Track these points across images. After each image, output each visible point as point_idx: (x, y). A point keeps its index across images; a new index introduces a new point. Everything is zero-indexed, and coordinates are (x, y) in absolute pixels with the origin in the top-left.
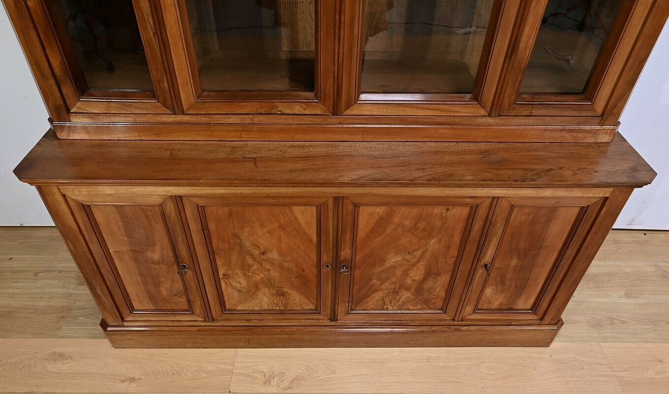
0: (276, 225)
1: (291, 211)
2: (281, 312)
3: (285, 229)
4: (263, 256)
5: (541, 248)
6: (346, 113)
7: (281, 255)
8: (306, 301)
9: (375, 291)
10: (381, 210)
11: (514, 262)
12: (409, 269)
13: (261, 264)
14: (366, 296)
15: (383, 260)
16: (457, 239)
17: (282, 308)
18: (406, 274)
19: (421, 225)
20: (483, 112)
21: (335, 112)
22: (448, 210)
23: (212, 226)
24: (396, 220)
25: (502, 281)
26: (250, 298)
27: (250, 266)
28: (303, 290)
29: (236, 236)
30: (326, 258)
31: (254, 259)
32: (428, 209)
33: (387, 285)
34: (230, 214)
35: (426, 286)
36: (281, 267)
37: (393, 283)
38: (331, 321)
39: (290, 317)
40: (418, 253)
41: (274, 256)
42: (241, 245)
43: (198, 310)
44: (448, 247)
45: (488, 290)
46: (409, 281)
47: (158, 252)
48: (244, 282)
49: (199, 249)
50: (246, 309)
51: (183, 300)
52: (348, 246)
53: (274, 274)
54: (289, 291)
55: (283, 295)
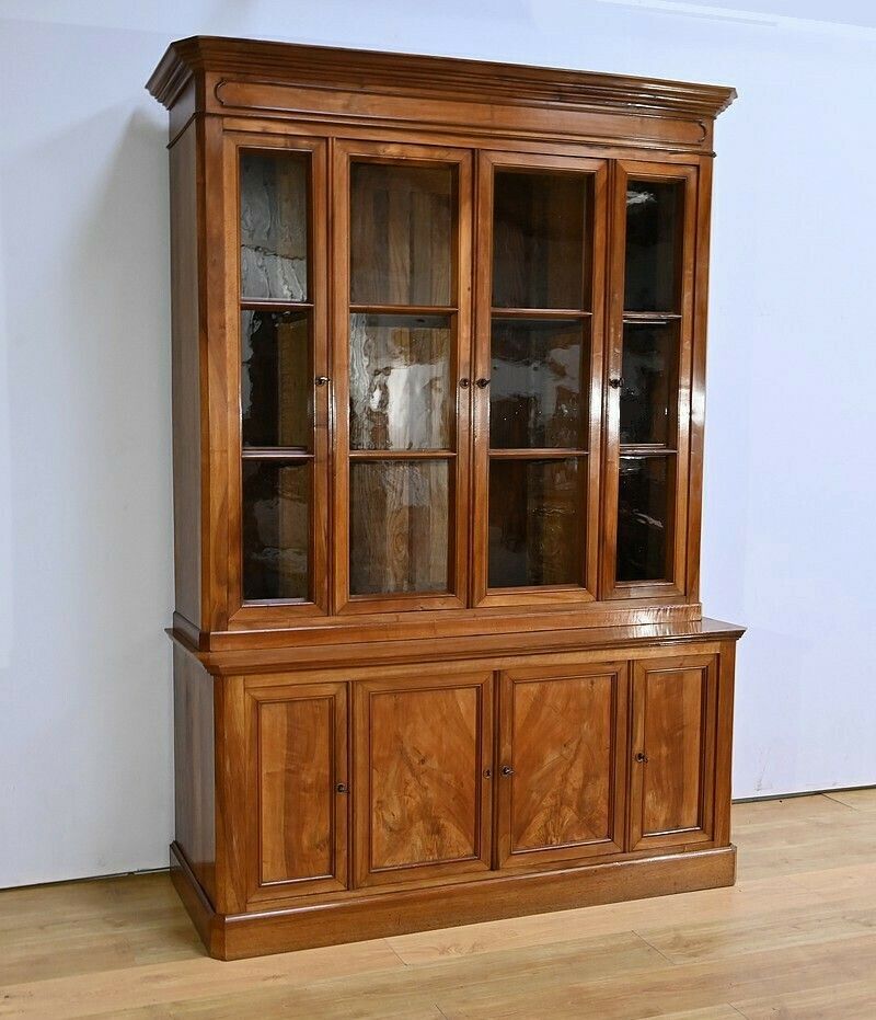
0: (439, 717)
1: (454, 697)
2: (437, 865)
3: (446, 722)
4: (422, 766)
5: (683, 727)
6: (479, 606)
7: (440, 763)
8: (463, 839)
9: (536, 812)
10: (534, 688)
11: (664, 750)
12: (568, 770)
13: (419, 779)
14: (528, 822)
15: (540, 760)
16: (606, 722)
17: (436, 857)
18: (565, 779)
19: (572, 705)
20: (591, 597)
22: (592, 683)
23: (377, 724)
24: (549, 700)
25: (659, 781)
26: (401, 843)
27: (407, 784)
28: (461, 820)
29: (398, 738)
30: (487, 761)
31: (413, 775)
32: (575, 684)
33: (548, 801)
34: (396, 706)
35: (587, 797)
36: (440, 781)
37: (554, 795)
38: (492, 869)
39: (445, 870)
40: (573, 746)
41: (433, 764)
42: (402, 751)
43: (341, 869)
44: (600, 736)
45: (649, 797)
46: (569, 791)
47: (313, 771)
48: (398, 813)
49: (360, 758)
50: (395, 863)
51: (325, 854)
52: (508, 737)
53: (431, 794)
54: (446, 823)
55: (439, 831)
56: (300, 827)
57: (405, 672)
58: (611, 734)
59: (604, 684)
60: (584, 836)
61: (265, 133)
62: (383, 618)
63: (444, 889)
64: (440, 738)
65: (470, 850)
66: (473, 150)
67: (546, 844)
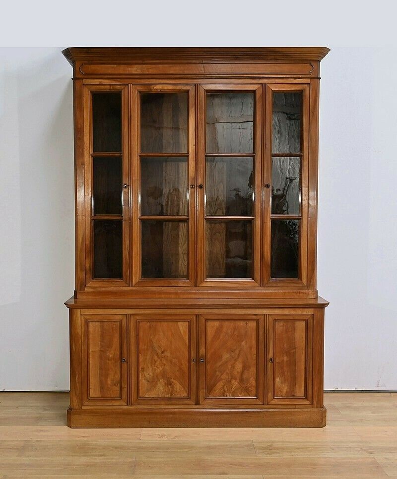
0: (170, 333)
1: (177, 325)
2: (169, 399)
3: (174, 336)
4: (162, 354)
5: (295, 348)
6: (200, 285)
7: (171, 354)
8: (182, 389)
9: (219, 381)
10: (217, 324)
11: (285, 358)
12: (234, 363)
13: (161, 360)
14: (215, 385)
15: (221, 357)
16: (254, 342)
17: (169, 395)
18: (233, 367)
19: (236, 333)
20: (257, 285)
21: (196, 285)
22: (246, 324)
23: (141, 334)
24: (224, 330)
25: (283, 373)
26: (153, 387)
27: (156, 362)
28: (181, 380)
29: (151, 341)
30: (193, 354)
31: (158, 357)
32: (238, 323)
33: (224, 376)
34: (150, 327)
35: (244, 377)
36: (171, 361)
37: (227, 374)
38: (196, 404)
39: (173, 402)
40: (237, 352)
41: (168, 354)
42: (153, 347)
43: (124, 396)
44: (251, 348)
45: (278, 380)
46: (235, 373)
47: (112, 352)
48: (151, 374)
49: (133, 348)
50: (150, 396)
51: (117, 388)
52: (204, 345)
53: (167, 368)
54: (174, 381)
55: (171, 384)
56: (107, 376)
57: (153, 312)
58: (257, 348)
59: (253, 325)
60: (243, 394)
61: (100, 84)
62: (154, 289)
63: (172, 410)
64: (171, 343)
65: (185, 394)
66: (195, 84)
67: (224, 396)
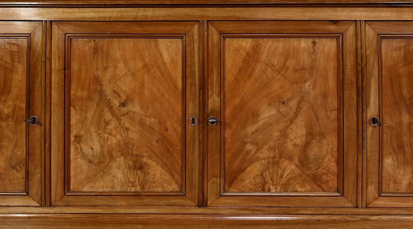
0: (140, 64)
1: (157, 46)
3: (149, 71)
4: (122, 109)
7: (142, 107)
8: (168, 177)
9: (251, 162)
12: (287, 127)
13: (119, 120)
14: (242, 170)
15: (255, 115)
16: (332, 83)
18: (284, 134)
19: (291, 64)
23: (75, 66)
24: (264, 57)
25: (401, 147)
26: (101, 173)
27: (107, 123)
28: (165, 160)
29: (97, 80)
30: (193, 109)
31: (113, 114)
33: (264, 153)
34: (96, 51)
35: (311, 154)
36: (142, 124)
37: (271, 149)
38: (199, 206)
39: (146, 201)
40: (293, 104)
41: (135, 108)
42: (101, 93)
43: (35, 190)
44: (325, 96)
45: (388, 161)
46: (290, 146)
47: (10, 103)
48: (97, 148)
49: (56, 95)
50: (94, 190)
51: (20, 175)
52: (216, 89)
53: (133, 135)
54: (149, 162)
55: (141, 168)
58: (338, 97)
59: (329, 46)
60: (308, 187)
64: (142, 84)
65: (174, 187)
67: (263, 191)
